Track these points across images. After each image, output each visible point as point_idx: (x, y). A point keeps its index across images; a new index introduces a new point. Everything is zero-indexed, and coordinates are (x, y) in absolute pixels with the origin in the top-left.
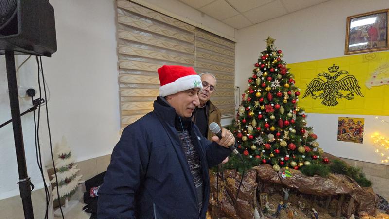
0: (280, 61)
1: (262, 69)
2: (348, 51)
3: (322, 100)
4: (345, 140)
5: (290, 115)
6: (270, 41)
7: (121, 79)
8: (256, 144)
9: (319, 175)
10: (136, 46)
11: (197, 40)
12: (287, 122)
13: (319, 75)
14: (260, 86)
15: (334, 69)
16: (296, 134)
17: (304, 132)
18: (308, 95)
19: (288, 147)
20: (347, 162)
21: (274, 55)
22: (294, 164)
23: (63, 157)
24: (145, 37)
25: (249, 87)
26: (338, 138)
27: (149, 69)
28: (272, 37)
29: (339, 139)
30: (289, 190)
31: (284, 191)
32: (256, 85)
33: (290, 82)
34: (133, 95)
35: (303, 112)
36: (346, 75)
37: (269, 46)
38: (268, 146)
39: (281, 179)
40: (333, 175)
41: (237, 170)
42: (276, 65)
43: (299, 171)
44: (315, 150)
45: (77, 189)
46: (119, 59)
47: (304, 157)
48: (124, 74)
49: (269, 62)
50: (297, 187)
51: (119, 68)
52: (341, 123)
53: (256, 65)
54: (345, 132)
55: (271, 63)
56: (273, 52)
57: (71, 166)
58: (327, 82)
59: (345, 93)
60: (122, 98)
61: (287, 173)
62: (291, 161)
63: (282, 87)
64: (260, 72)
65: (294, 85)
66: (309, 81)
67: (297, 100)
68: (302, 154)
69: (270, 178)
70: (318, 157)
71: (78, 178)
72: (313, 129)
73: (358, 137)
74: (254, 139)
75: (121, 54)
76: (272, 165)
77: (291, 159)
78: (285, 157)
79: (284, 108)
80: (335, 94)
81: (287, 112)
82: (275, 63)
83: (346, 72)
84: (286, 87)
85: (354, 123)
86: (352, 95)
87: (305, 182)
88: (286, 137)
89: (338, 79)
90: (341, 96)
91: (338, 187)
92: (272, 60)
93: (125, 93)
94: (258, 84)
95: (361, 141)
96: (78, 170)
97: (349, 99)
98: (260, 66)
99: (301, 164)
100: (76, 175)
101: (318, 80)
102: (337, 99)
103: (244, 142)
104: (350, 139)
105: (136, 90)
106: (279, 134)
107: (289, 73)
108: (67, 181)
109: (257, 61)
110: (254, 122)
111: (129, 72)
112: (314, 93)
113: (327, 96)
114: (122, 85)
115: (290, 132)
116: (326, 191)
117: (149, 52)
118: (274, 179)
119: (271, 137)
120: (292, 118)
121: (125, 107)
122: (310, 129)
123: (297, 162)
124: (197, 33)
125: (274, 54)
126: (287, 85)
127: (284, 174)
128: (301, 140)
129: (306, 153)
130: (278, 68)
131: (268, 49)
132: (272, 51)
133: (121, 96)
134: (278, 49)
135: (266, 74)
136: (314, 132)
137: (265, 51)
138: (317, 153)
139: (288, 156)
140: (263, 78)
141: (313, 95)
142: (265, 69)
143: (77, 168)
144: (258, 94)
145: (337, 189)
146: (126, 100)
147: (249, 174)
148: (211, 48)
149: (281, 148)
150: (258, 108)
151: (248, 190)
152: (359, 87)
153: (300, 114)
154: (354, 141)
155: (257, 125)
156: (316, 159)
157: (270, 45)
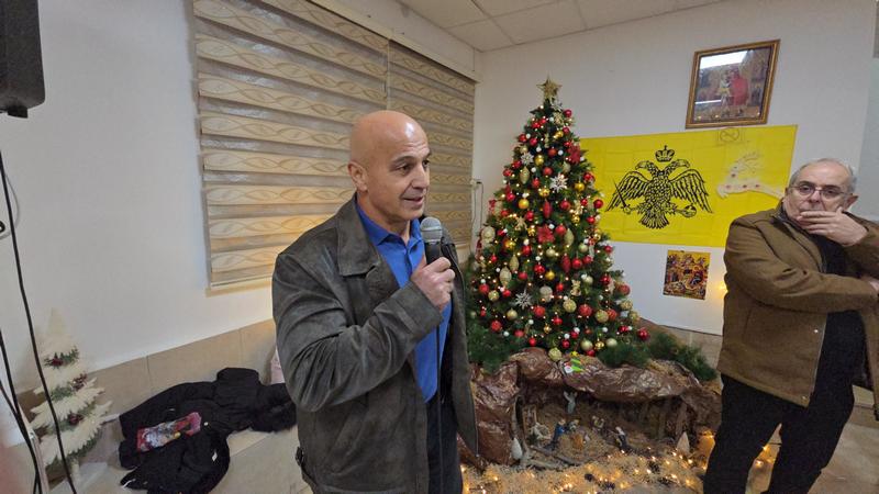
0: (568, 134)
1: (532, 150)
2: (691, 122)
3: (641, 216)
4: (676, 293)
5: (583, 247)
6: (550, 89)
7: (207, 161)
8: (517, 308)
9: (630, 364)
10: (245, 78)
11: (392, 72)
12: (577, 262)
13: (639, 166)
14: (529, 186)
15: (665, 156)
16: (593, 286)
17: (608, 282)
18: (616, 205)
19: (577, 311)
20: (677, 334)
21: (558, 120)
22: (587, 344)
23: (57, 362)
24: (266, 58)
25: (505, 186)
26: (665, 289)
27: (278, 139)
28: (555, 80)
29: (667, 292)
30: (576, 394)
31: (568, 398)
32: (521, 183)
33: (587, 178)
34: (237, 202)
35: (608, 242)
36: (684, 169)
37: (548, 100)
38: (540, 309)
39: (563, 375)
40: (654, 363)
41: (480, 365)
42: (561, 143)
43: (596, 359)
44: (624, 314)
45: (99, 435)
46: (199, 111)
47: (605, 329)
48: (212, 148)
49: (547, 136)
50: (591, 390)
51: (201, 134)
52: (671, 261)
53: (520, 139)
54: (677, 280)
55: (550, 138)
56: (555, 114)
57: (79, 382)
58: (652, 181)
59: (681, 204)
60: (210, 208)
61: (576, 365)
62: (582, 340)
63: (570, 189)
64: (529, 154)
65: (594, 186)
66: (619, 177)
67: (598, 217)
68: (601, 325)
69: (542, 377)
70: (630, 328)
71: (100, 409)
72: (624, 274)
73: (697, 287)
74: (513, 297)
75: (205, 97)
76: (547, 350)
77: (583, 336)
78: (571, 331)
79: (574, 234)
80: (664, 205)
81: (577, 242)
82: (560, 139)
83: (686, 164)
84: (577, 190)
85: (693, 262)
86: (693, 208)
87: (605, 378)
88: (574, 294)
89: (671, 177)
90: (675, 210)
91: (662, 384)
92: (554, 132)
93: (218, 195)
94: (524, 182)
95: (702, 295)
96: (98, 390)
97: (688, 215)
98: (528, 141)
99: (600, 345)
100: (93, 403)
101: (636, 175)
102: (667, 215)
103: (492, 303)
104: (684, 292)
105: (248, 189)
106: (561, 286)
107: (585, 160)
108: (74, 420)
109: (521, 131)
110: (515, 263)
111: (227, 144)
112: (627, 202)
113: (650, 208)
114: (209, 177)
115: (583, 282)
116: (642, 394)
117: (277, 94)
118: (550, 376)
119: (547, 293)
120: (587, 253)
121: (218, 230)
122: (618, 274)
123: (594, 342)
124: (391, 53)
125: (556, 119)
126: (580, 186)
127: (570, 365)
128: (601, 297)
129: (611, 323)
130: (565, 150)
131: (545, 105)
132: (553, 110)
133: (209, 203)
134: (565, 108)
135: (540, 159)
136: (626, 281)
137: (539, 110)
138: (628, 321)
139: (577, 330)
140: (534, 170)
141: (625, 206)
142: (539, 149)
143: (96, 385)
144: (524, 203)
145: (659, 389)
146: (220, 213)
147: (503, 370)
148: (424, 93)
149: (566, 315)
150: (523, 233)
151: (503, 403)
152: (705, 194)
153: (601, 244)
154: (691, 295)
155: (520, 268)
156: (626, 332)
157: (550, 97)
